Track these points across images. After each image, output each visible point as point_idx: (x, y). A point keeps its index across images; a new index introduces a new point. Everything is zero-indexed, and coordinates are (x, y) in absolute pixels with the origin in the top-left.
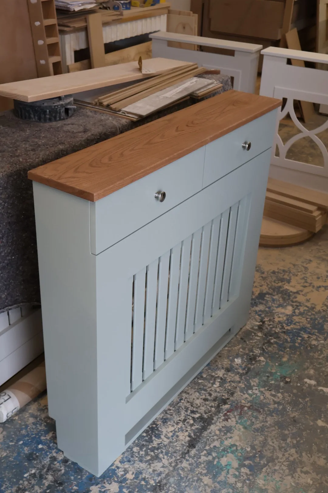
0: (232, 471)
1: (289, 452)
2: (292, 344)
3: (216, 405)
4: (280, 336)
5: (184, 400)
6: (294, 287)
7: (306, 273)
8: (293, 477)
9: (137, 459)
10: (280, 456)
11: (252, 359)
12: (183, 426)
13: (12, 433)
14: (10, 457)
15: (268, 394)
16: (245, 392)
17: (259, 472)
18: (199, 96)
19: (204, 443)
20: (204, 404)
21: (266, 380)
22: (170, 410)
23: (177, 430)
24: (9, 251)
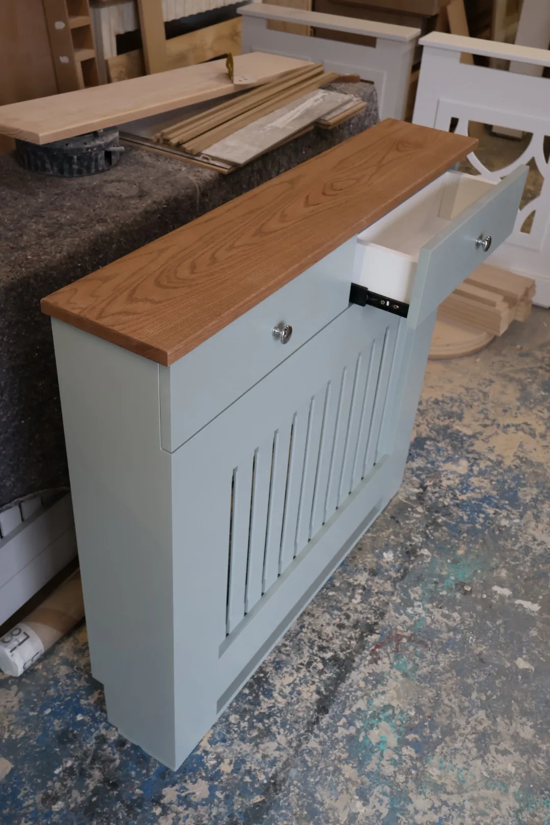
0: (388, 754)
1: (475, 717)
2: (470, 525)
3: (357, 635)
4: (451, 512)
5: (308, 628)
6: (468, 426)
7: (486, 402)
8: (484, 761)
9: (236, 736)
10: (462, 723)
11: (410, 553)
12: (308, 674)
13: (33, 695)
14: (29, 738)
15: (437, 614)
16: (402, 611)
17: (430, 755)
18: (329, 126)
19: (342, 704)
20: (338, 634)
21: (434, 590)
22: (286, 646)
23: (297, 681)
24: (15, 412)
